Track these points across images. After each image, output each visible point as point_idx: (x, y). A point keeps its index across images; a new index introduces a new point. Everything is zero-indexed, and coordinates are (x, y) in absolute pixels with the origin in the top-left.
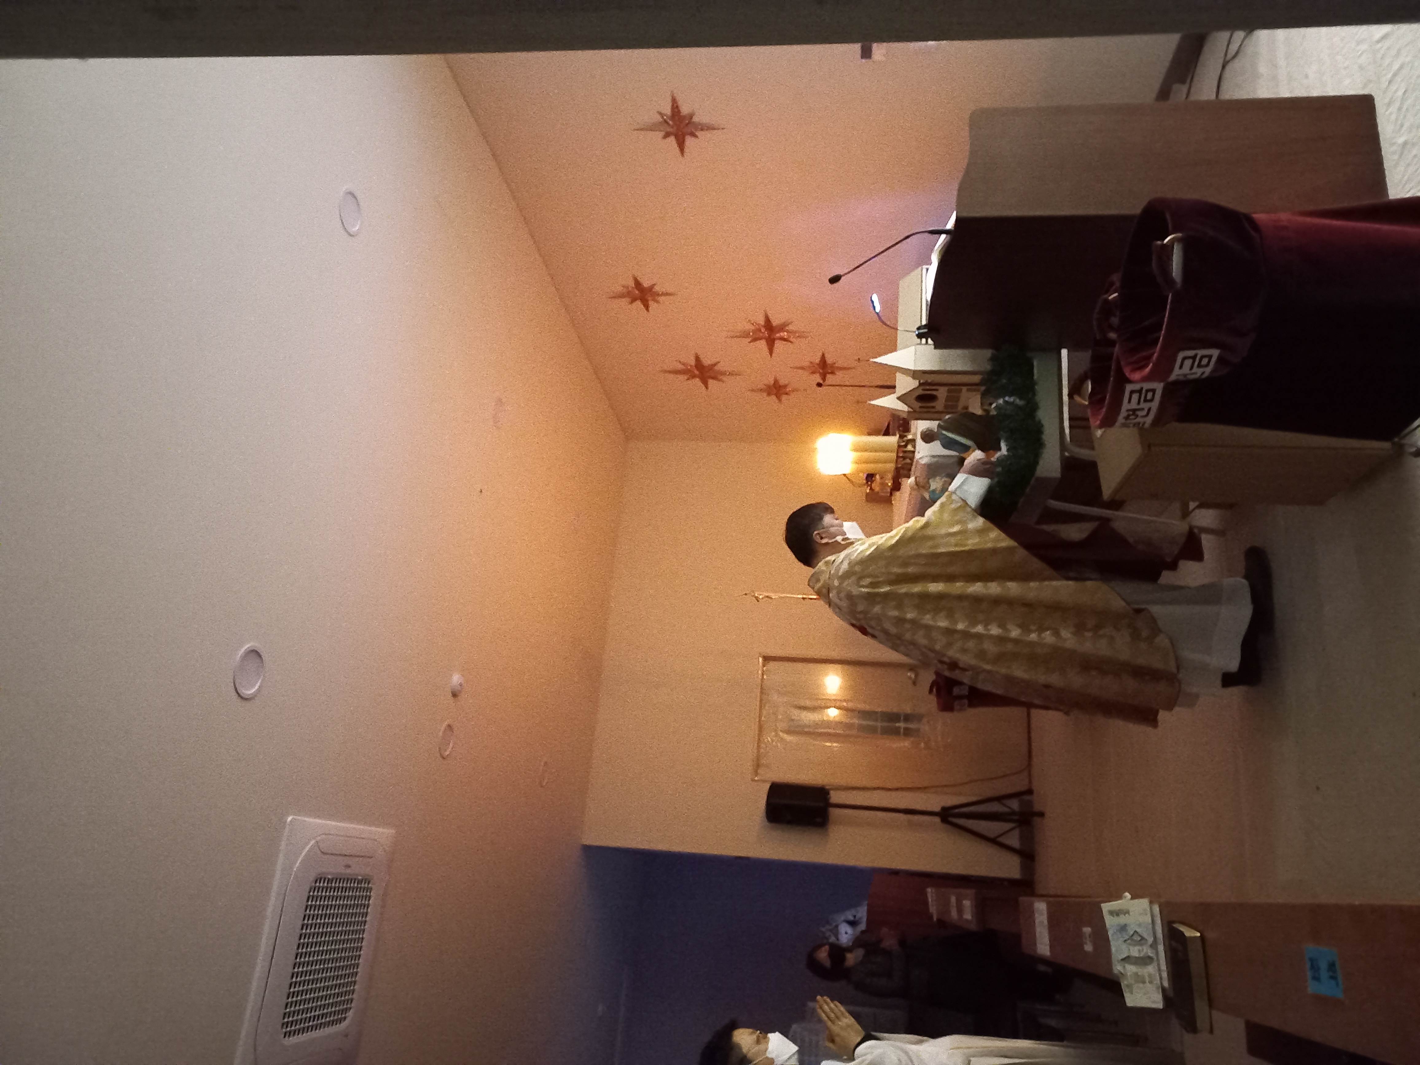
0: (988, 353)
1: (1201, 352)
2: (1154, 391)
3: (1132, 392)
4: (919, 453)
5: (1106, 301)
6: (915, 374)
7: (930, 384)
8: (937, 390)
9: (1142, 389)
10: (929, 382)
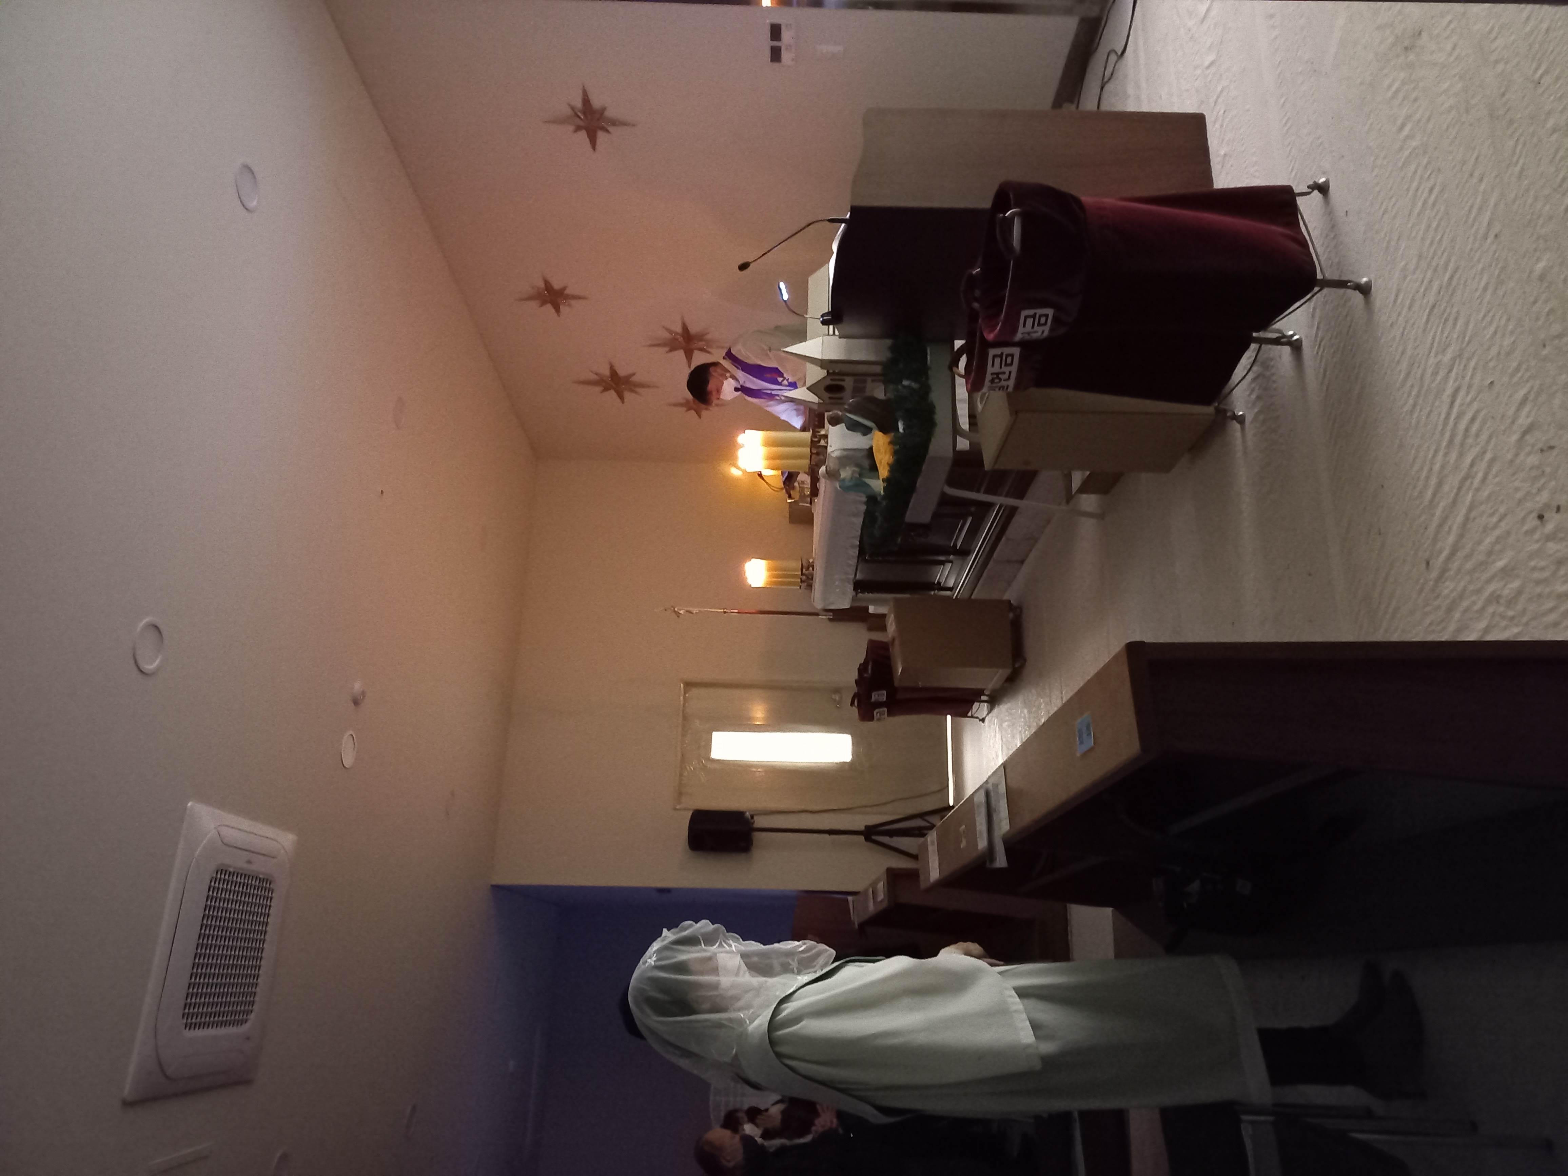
0: (889, 342)
1: (1039, 311)
2: (1012, 356)
3: (994, 356)
4: (831, 446)
5: (971, 275)
6: (822, 363)
7: (839, 374)
8: (844, 380)
9: (1002, 353)
10: (837, 371)
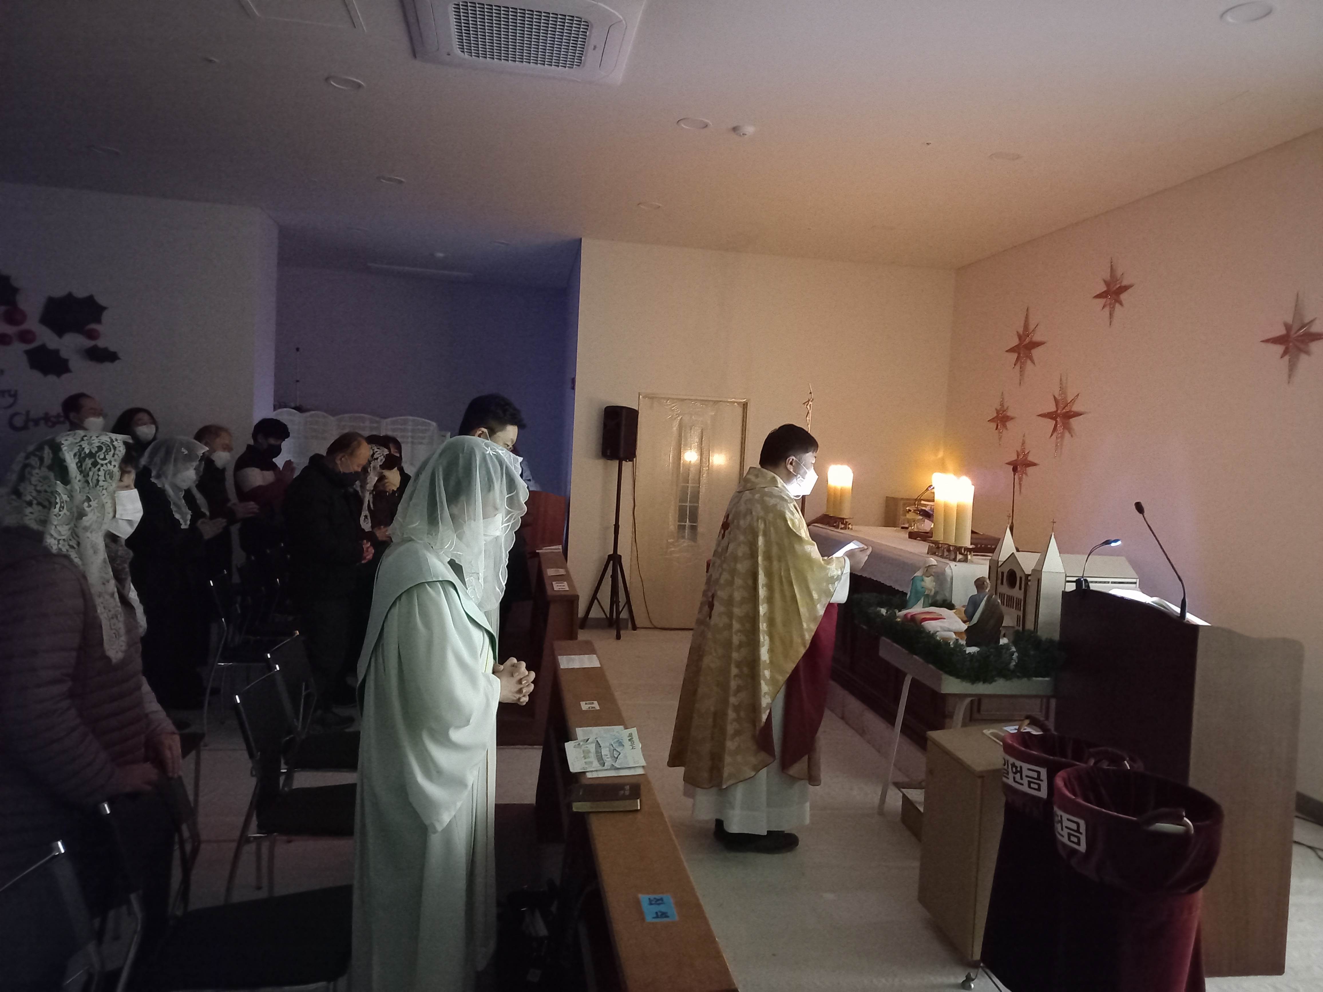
1: (1083, 837)
3: (1039, 773)
5: (1122, 758)
10: (1029, 583)
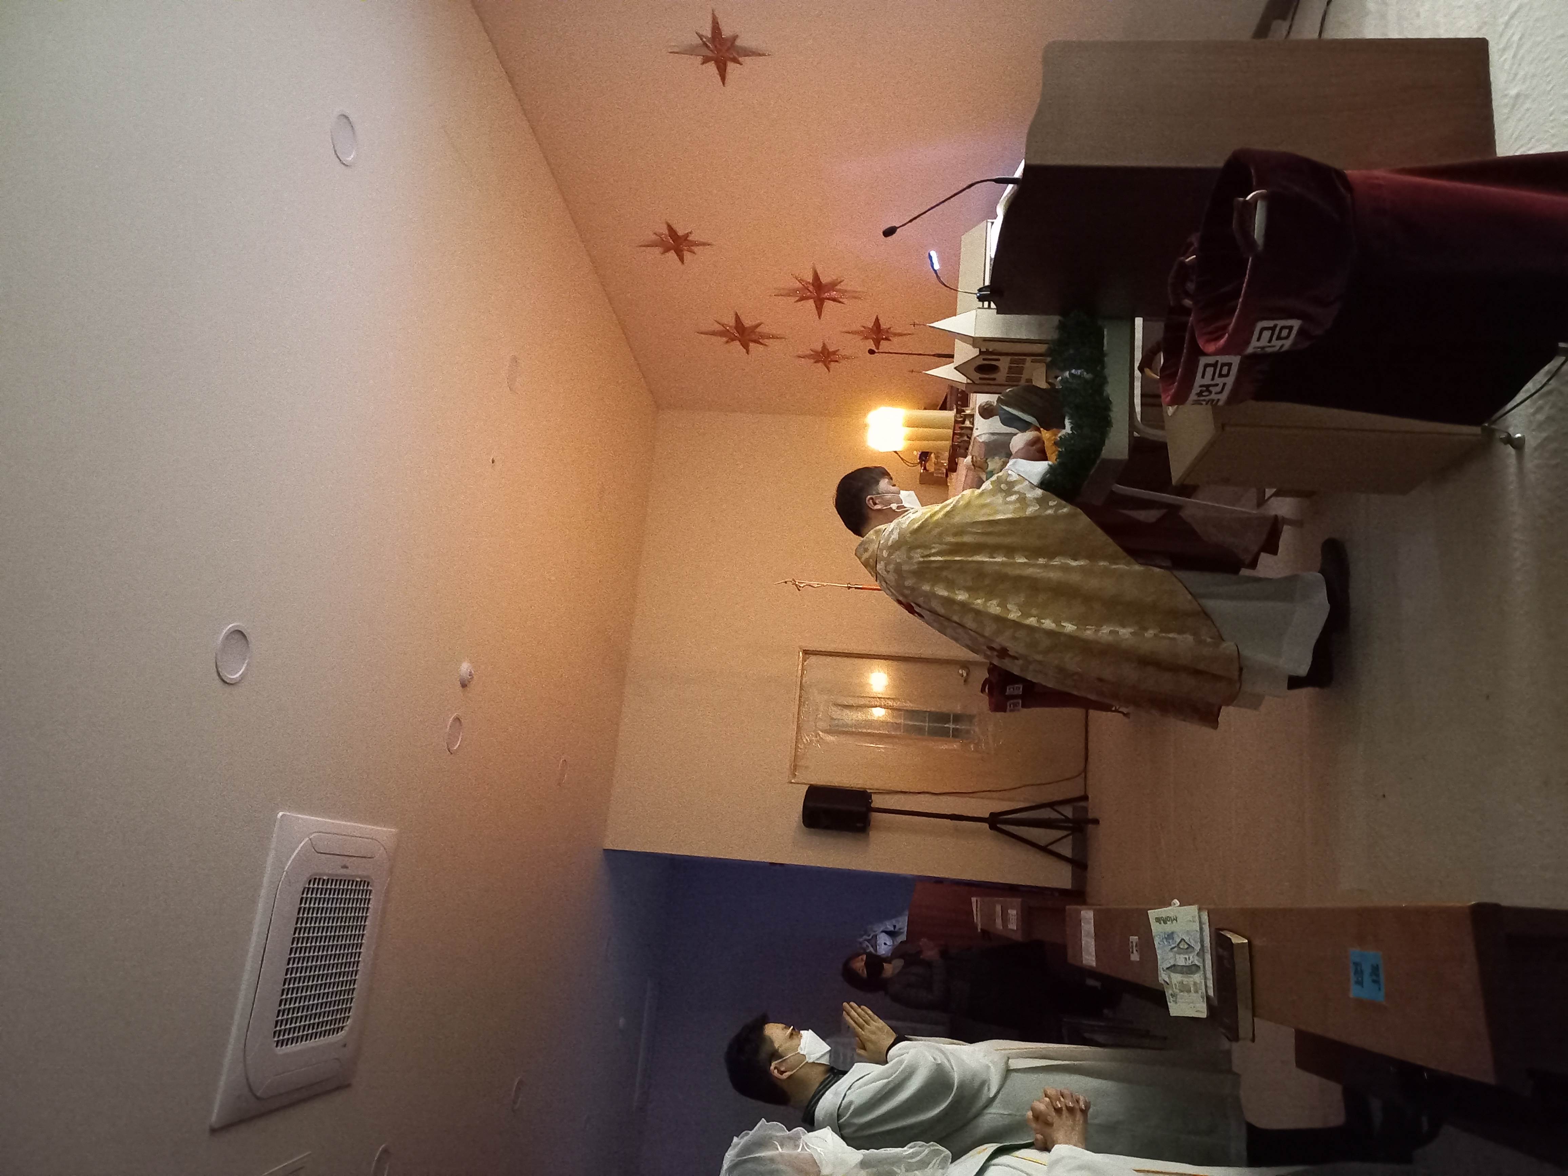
1: (1281, 323)
2: (1229, 365)
7: (992, 353)
8: (999, 360)
9: (1217, 361)
